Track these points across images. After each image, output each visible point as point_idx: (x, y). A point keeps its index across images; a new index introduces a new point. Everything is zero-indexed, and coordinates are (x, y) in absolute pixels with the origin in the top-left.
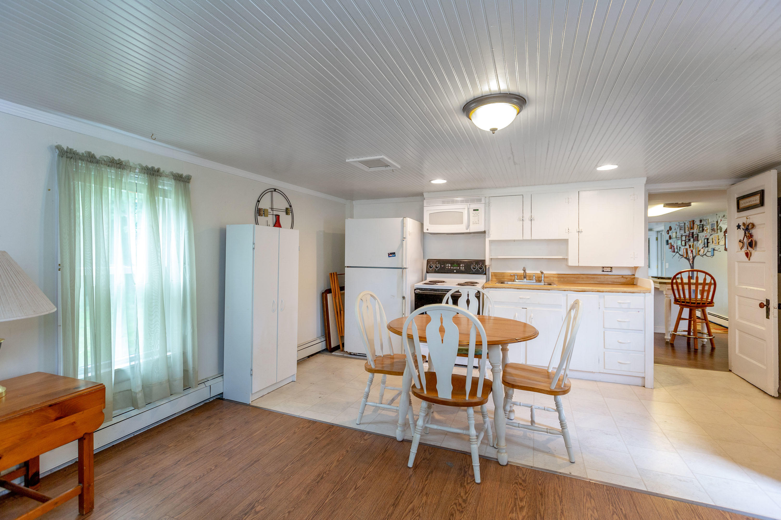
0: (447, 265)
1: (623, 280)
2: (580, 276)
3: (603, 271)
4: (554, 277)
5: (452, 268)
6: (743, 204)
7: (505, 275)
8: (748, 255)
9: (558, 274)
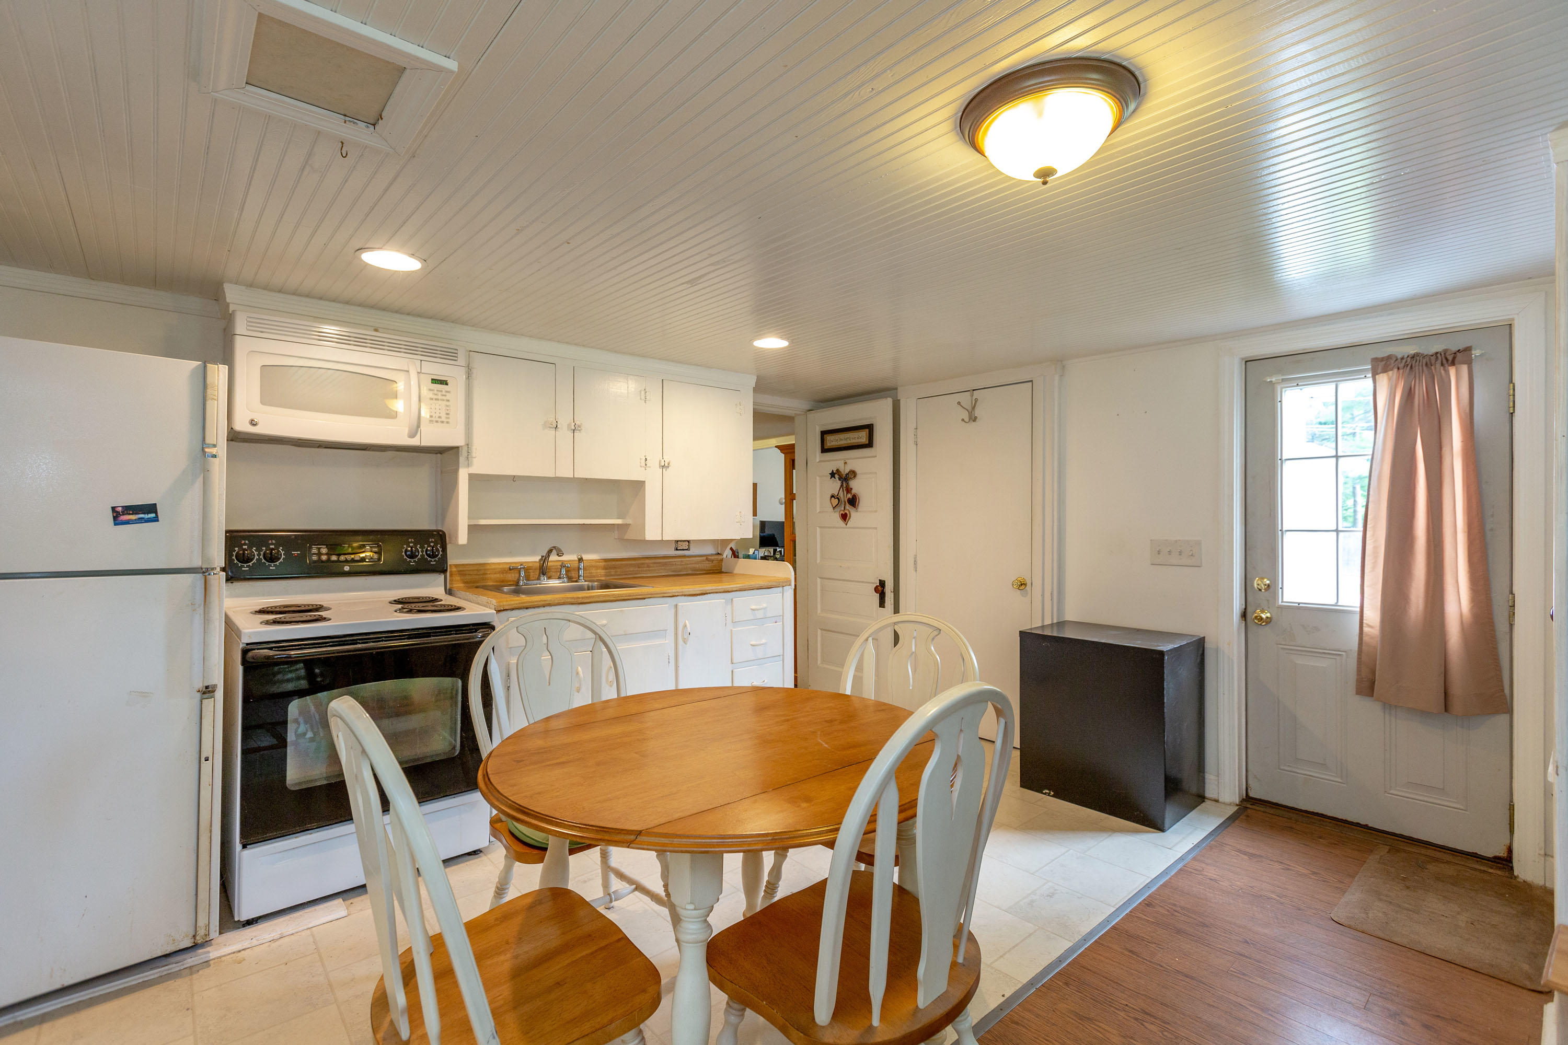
0: (314, 551)
1: (707, 565)
2: (644, 562)
3: (677, 549)
4: (597, 567)
5: (334, 558)
6: (832, 441)
7: (488, 569)
8: (844, 517)
9: (606, 560)
